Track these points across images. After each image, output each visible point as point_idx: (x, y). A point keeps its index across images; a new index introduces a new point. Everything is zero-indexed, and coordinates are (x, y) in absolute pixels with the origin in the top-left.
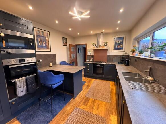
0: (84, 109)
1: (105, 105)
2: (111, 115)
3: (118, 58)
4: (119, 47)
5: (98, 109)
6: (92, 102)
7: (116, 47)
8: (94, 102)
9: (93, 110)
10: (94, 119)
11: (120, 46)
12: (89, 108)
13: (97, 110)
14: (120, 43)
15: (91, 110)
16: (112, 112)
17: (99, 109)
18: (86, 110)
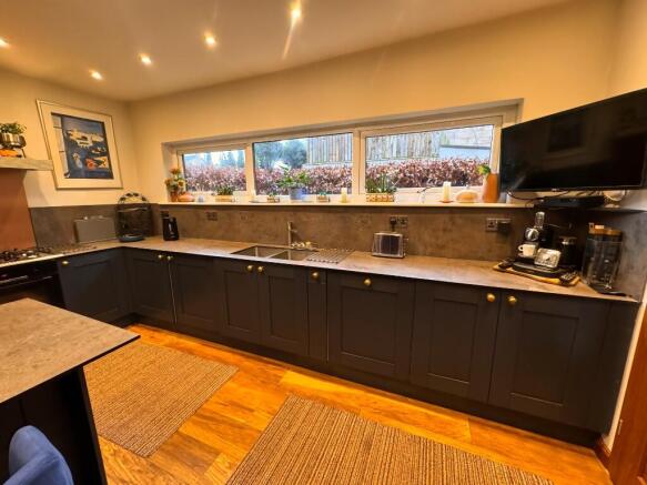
0: (230, 468)
1: (244, 385)
2: (283, 380)
3: (101, 217)
4: (93, 168)
5: (252, 411)
6: (207, 424)
7: (79, 164)
8: (212, 419)
9: (251, 429)
10: (289, 428)
11: (99, 163)
12: (234, 442)
13: (255, 413)
14: (95, 147)
15: (250, 435)
16: (275, 375)
17: (252, 407)
18: (242, 453)
